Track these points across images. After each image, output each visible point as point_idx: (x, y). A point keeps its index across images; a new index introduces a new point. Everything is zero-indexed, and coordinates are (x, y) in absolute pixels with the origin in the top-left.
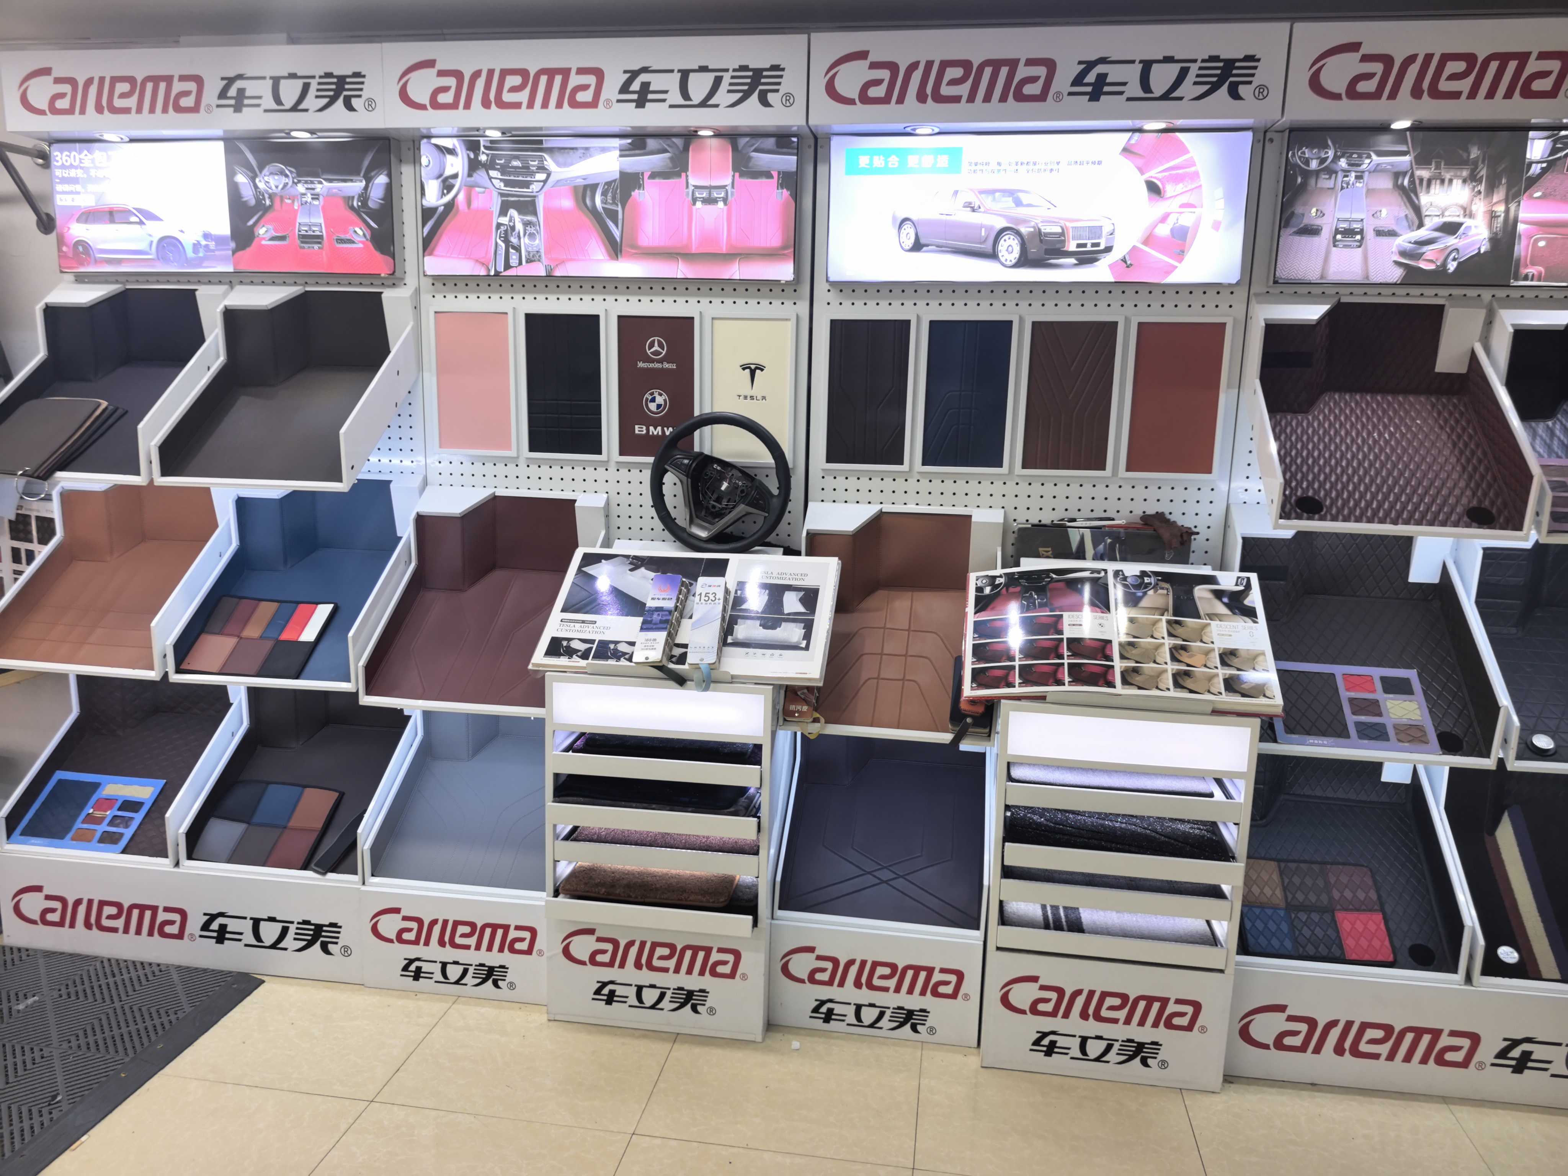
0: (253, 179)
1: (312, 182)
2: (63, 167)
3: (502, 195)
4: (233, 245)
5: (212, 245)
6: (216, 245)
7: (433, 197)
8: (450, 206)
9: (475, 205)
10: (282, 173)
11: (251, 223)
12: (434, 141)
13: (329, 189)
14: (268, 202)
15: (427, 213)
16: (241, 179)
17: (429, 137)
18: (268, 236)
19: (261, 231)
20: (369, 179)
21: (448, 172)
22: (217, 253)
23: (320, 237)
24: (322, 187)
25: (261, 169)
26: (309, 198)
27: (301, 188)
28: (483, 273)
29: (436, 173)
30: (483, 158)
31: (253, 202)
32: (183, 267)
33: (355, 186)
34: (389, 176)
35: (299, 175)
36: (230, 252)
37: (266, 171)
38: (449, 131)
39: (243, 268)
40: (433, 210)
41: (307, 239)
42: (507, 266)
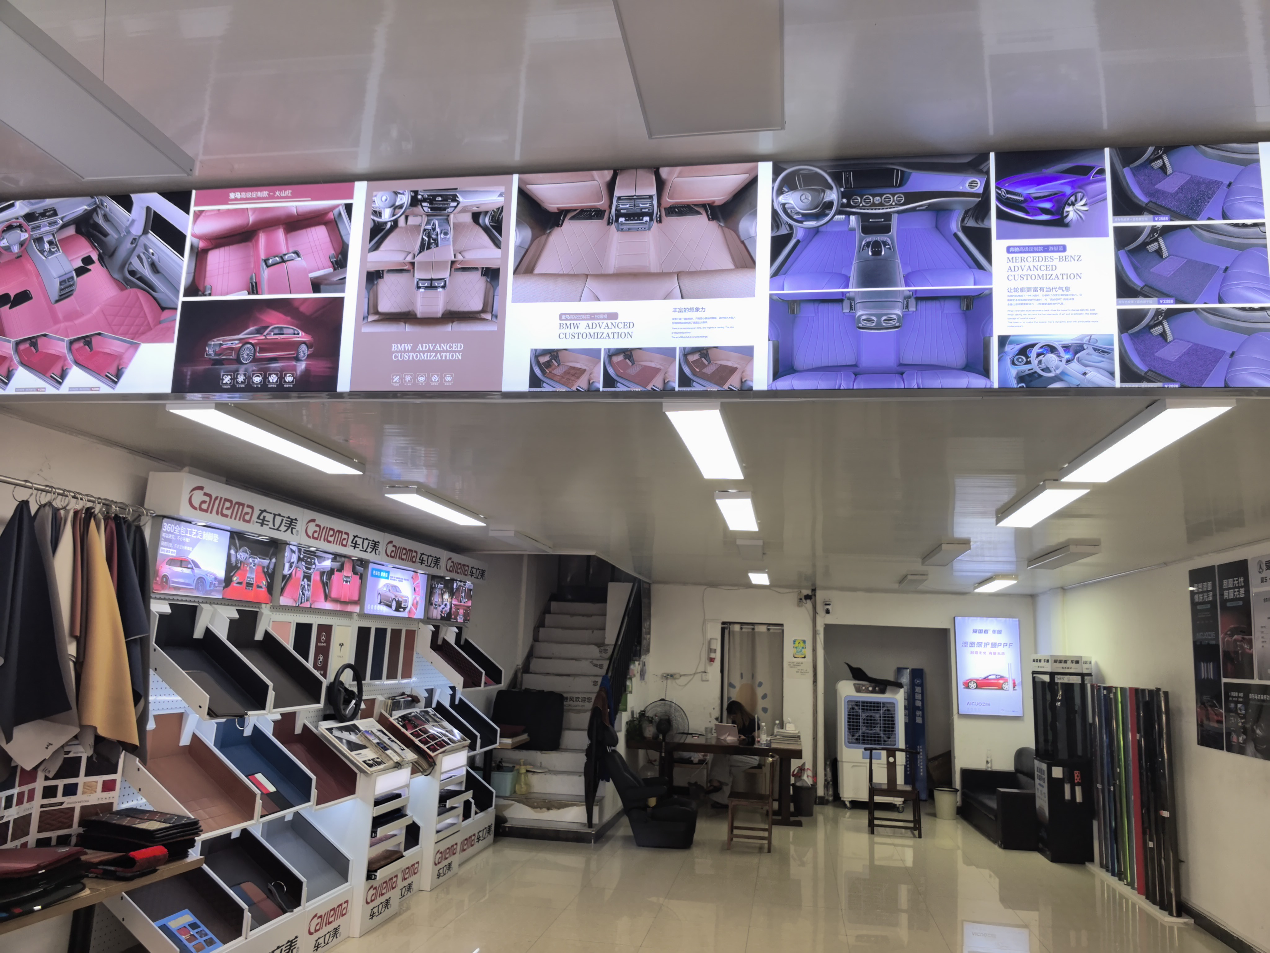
0: (236, 552)
1: (254, 558)
2: (166, 532)
3: (304, 572)
4: (224, 585)
5: (217, 583)
6: (218, 584)
7: (286, 571)
8: (291, 574)
9: (297, 575)
10: (246, 552)
11: (232, 574)
12: (291, 547)
13: (259, 562)
14: (239, 565)
15: (284, 576)
16: (232, 552)
17: (289, 544)
18: (236, 582)
19: (235, 579)
20: (271, 560)
21: (292, 561)
22: (218, 588)
23: (252, 584)
24: (258, 560)
25: (240, 548)
26: (252, 565)
27: (251, 560)
28: (295, 605)
29: (288, 561)
30: (302, 556)
31: (234, 564)
32: (204, 594)
33: (266, 562)
34: (276, 559)
35: (252, 554)
36: (222, 588)
37: (241, 550)
38: (295, 543)
39: (225, 597)
40: (286, 576)
41: (249, 585)
42: (301, 603)
